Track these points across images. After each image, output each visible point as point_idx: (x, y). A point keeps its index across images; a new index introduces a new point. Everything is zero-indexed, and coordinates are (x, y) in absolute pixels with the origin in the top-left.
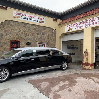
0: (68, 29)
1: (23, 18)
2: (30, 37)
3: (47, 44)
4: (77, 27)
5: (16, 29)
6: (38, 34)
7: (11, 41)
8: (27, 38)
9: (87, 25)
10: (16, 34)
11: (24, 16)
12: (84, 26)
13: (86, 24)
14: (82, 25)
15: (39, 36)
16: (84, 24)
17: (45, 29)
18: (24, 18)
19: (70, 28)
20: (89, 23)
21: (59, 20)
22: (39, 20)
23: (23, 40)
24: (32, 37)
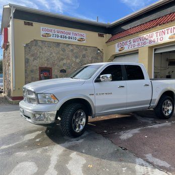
0: (119, 48)
1: (54, 36)
2: (65, 61)
4: (130, 46)
5: (46, 52)
6: (76, 57)
7: (40, 68)
8: (61, 63)
9: (143, 43)
10: (46, 59)
11: (56, 33)
12: (139, 44)
14: (136, 43)
15: (78, 60)
16: (140, 42)
17: (86, 50)
18: (56, 36)
19: (122, 46)
20: (145, 40)
21: (108, 34)
22: (78, 38)
23: (56, 67)
24: (69, 61)
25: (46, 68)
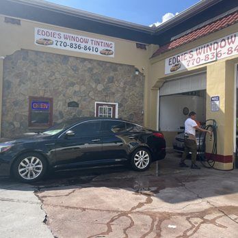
0: (171, 66)
1: (59, 44)
2: (76, 88)
3: (120, 105)
4: (191, 62)
5: (42, 70)
8: (70, 91)
9: (215, 54)
10: (42, 83)
11: (63, 40)
12: (207, 57)
13: (213, 51)
14: (202, 56)
15: (100, 87)
16: (209, 53)
17: (115, 70)
18: (62, 44)
19: (176, 63)
20: (219, 49)
21: (152, 45)
22: (101, 48)
23: (61, 97)
24: (83, 88)
25: (41, 98)
